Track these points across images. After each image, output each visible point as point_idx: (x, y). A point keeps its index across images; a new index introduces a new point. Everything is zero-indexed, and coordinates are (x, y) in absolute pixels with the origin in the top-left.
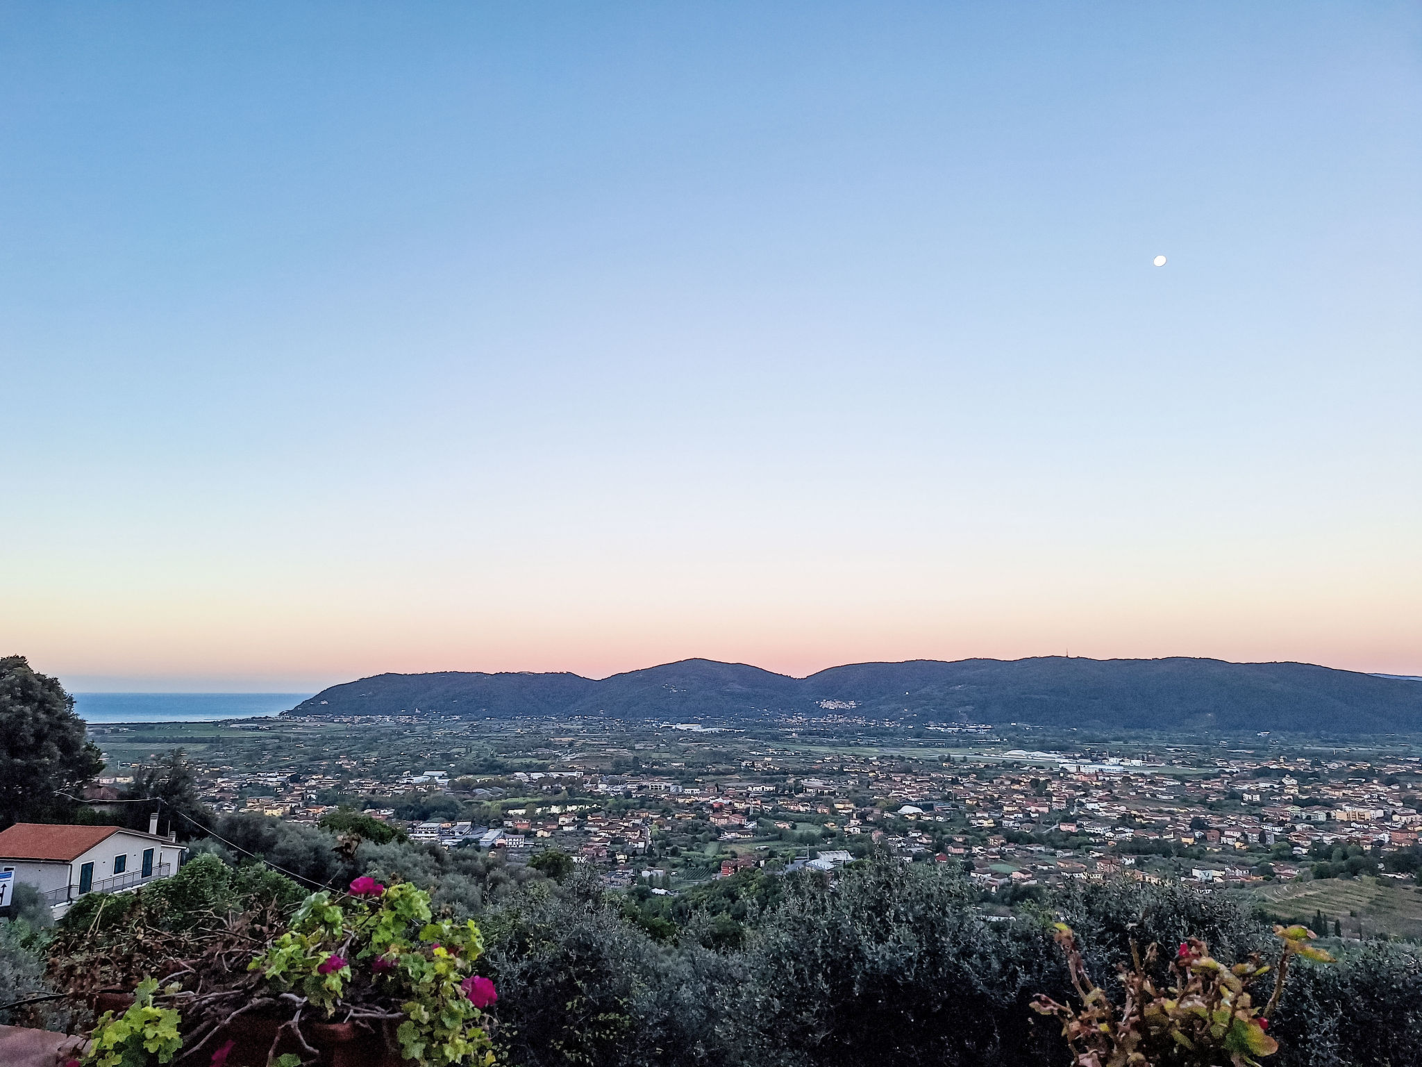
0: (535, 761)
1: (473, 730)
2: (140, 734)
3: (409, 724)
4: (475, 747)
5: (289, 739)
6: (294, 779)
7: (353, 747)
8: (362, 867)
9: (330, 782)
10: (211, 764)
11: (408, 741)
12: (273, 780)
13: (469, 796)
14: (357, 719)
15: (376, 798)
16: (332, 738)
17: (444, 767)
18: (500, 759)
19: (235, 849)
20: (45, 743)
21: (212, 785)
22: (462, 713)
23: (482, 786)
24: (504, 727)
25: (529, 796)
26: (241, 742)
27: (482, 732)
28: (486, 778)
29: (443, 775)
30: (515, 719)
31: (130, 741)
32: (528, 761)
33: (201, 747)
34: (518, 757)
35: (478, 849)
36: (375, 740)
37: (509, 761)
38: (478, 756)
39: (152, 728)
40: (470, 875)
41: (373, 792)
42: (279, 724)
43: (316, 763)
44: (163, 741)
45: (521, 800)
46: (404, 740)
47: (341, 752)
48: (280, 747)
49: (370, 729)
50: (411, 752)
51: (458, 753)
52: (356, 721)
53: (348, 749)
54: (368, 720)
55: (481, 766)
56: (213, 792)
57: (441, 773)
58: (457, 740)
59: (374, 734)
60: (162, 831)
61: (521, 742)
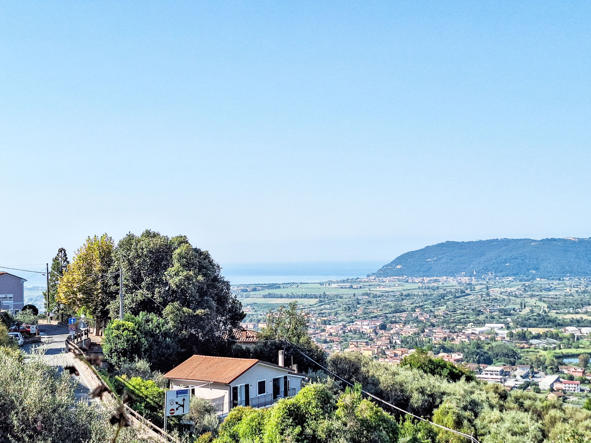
0: (585, 317)
1: (525, 289)
2: (271, 291)
3: (470, 284)
4: (528, 304)
5: (375, 296)
6: (383, 327)
7: (426, 303)
8: (438, 400)
9: (409, 330)
10: (321, 314)
11: (470, 297)
12: (366, 327)
13: (526, 346)
14: (426, 280)
15: (448, 344)
16: (408, 295)
17: (502, 320)
18: (553, 314)
19: (341, 380)
20: (206, 298)
21: (324, 330)
22: (514, 275)
23: (538, 337)
24: (554, 286)
25: (582, 348)
26: (341, 298)
27: (534, 291)
28: (541, 331)
29: (502, 327)
30: (563, 280)
31: (265, 297)
32: (578, 317)
33: (313, 301)
34: (569, 313)
35: (538, 391)
36: (443, 296)
37: (560, 317)
38: (532, 311)
39: (279, 287)
40: (530, 413)
41: (445, 339)
42: (368, 284)
43: (398, 314)
44: (287, 296)
45: (573, 351)
46: (466, 297)
47: (416, 307)
48: (369, 302)
49: (438, 288)
50: (473, 307)
51: (514, 309)
52: (426, 281)
53: (421, 304)
54: (436, 281)
55: (535, 320)
56: (325, 336)
57: (500, 325)
58: (511, 298)
59: (441, 291)
60: (287, 363)
61: (570, 299)
